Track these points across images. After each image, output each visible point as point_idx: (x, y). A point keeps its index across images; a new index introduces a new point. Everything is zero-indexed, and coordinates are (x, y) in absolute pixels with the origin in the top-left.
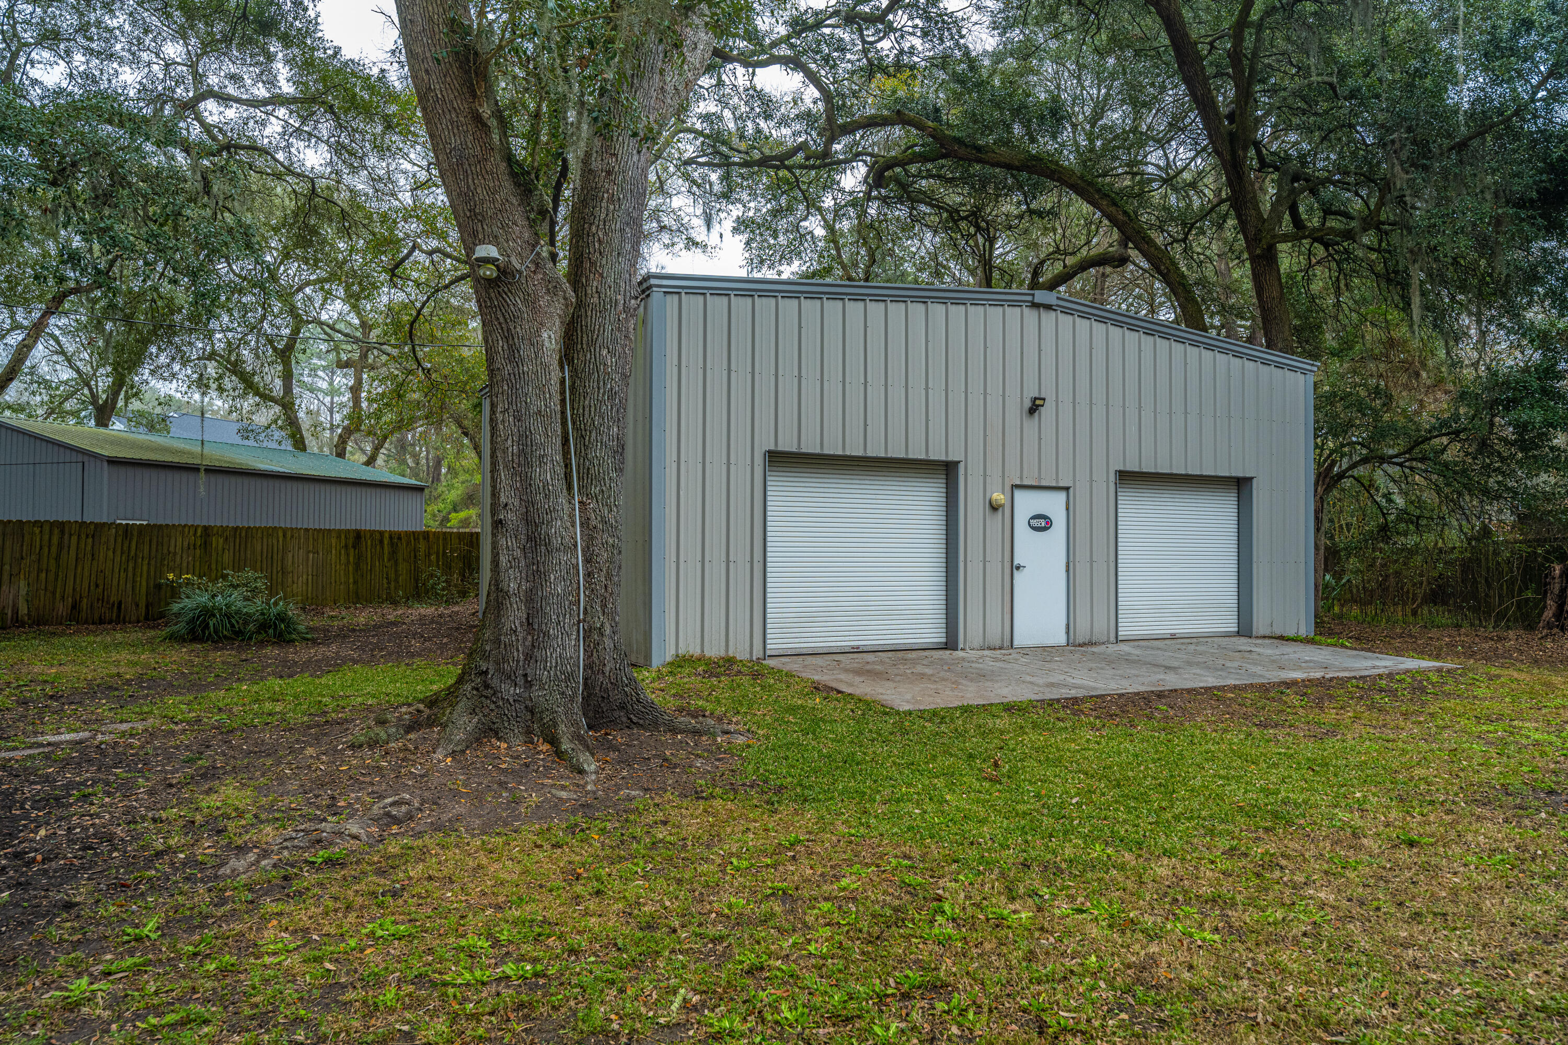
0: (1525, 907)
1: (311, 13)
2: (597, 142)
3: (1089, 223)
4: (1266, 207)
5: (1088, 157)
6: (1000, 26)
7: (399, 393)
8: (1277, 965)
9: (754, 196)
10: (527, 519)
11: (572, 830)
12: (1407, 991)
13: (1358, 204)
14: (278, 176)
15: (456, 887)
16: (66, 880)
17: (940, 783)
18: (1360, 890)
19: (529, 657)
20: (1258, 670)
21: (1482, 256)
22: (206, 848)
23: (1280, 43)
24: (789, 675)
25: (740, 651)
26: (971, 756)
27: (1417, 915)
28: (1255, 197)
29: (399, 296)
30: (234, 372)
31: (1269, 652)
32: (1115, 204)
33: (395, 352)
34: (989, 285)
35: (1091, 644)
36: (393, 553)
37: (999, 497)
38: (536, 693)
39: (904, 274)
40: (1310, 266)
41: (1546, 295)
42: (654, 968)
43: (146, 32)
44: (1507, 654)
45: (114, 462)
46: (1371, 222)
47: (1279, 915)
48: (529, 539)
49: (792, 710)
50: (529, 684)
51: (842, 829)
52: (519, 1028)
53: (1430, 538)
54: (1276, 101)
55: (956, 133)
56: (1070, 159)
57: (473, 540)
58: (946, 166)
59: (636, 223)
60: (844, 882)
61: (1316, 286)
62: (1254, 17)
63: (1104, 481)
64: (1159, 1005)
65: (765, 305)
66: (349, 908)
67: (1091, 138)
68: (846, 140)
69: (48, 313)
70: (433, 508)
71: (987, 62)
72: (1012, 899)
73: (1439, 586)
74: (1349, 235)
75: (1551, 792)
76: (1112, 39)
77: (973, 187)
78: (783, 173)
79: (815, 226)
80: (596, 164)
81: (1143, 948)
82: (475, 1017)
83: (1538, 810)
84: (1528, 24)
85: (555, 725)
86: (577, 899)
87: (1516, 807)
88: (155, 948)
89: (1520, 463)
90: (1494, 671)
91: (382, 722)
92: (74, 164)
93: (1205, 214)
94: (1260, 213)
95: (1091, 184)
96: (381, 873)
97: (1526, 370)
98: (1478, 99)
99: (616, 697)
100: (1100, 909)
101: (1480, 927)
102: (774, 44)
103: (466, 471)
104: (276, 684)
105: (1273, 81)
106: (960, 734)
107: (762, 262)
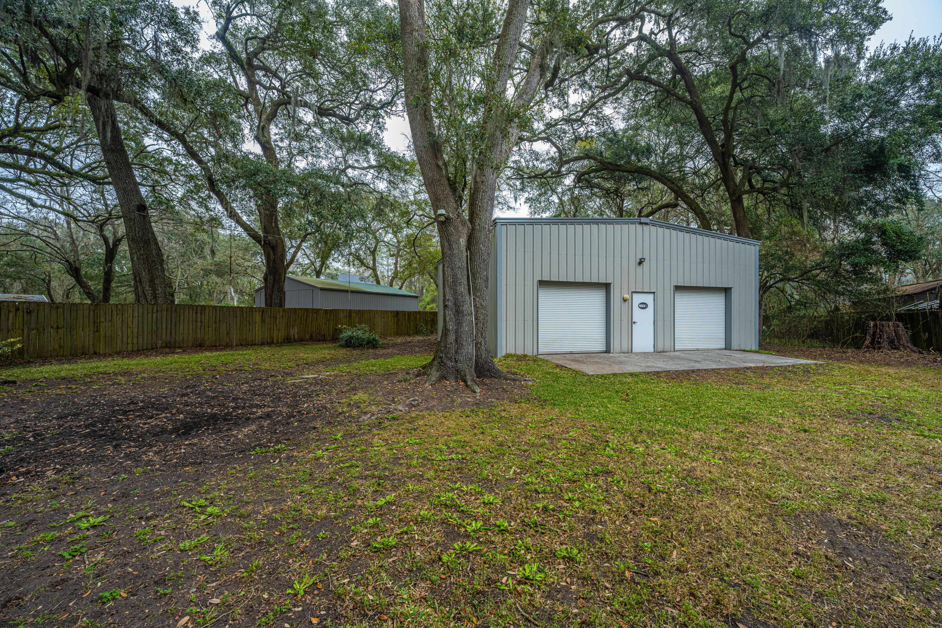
0: (860, 458)
1: (381, 137)
2: (479, 171)
3: (662, 192)
4: (738, 180)
5: (662, 166)
6: (626, 119)
7: (410, 264)
8: (747, 474)
9: (532, 189)
10: (455, 304)
11: (472, 411)
12: (806, 487)
13: (779, 177)
14: (371, 193)
15: (434, 428)
16: (313, 420)
17: (605, 400)
18: (783, 448)
19: (456, 352)
20: (735, 363)
21: (836, 195)
22: (355, 412)
23: (745, 115)
24: (547, 361)
25: (529, 352)
26: (617, 391)
27: (809, 459)
28: (733, 177)
29: (410, 232)
30: (357, 259)
31: (739, 356)
32: (673, 183)
33: (408, 251)
34: (621, 216)
35: (664, 352)
36: (409, 319)
37: (626, 296)
38: (459, 365)
39: (588, 215)
40: (757, 203)
41: (867, 209)
42: (503, 459)
43: (330, 147)
44: (847, 359)
45: (322, 289)
46: (785, 183)
47: (747, 455)
48: (456, 311)
49: (549, 373)
50: (456, 362)
51: (569, 415)
52: (458, 476)
53: (811, 312)
54: (742, 138)
55: (609, 161)
56: (654, 167)
57: (435, 314)
58: (605, 173)
59: (492, 199)
60: (571, 434)
61: (760, 211)
62: (733, 105)
63: (669, 290)
64: (697, 485)
65: (538, 228)
66: (400, 433)
67: (663, 158)
68: (567, 166)
69: (302, 241)
70: (421, 304)
71: (621, 133)
72: (636, 443)
73: (815, 331)
74: (775, 190)
75: (870, 414)
76: (672, 120)
77: (615, 180)
78: (543, 180)
79: (555, 199)
80: (478, 179)
81: (690, 464)
82: (443, 471)
83: (865, 421)
84: (860, 96)
85: (465, 376)
86: (475, 435)
87: (854, 419)
88: (341, 443)
89: (854, 280)
90: (841, 365)
91: (408, 374)
92: (309, 192)
93: (711, 185)
94: (735, 183)
95: (663, 176)
96: (410, 423)
97: (857, 241)
98: (836, 129)
99: (486, 367)
100: (672, 449)
101: (838, 464)
102: (540, 133)
103: (432, 291)
104: (373, 361)
105: (740, 130)
106: (613, 384)
107: (535, 213)
